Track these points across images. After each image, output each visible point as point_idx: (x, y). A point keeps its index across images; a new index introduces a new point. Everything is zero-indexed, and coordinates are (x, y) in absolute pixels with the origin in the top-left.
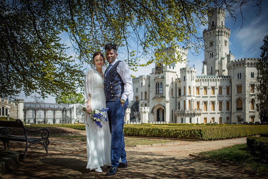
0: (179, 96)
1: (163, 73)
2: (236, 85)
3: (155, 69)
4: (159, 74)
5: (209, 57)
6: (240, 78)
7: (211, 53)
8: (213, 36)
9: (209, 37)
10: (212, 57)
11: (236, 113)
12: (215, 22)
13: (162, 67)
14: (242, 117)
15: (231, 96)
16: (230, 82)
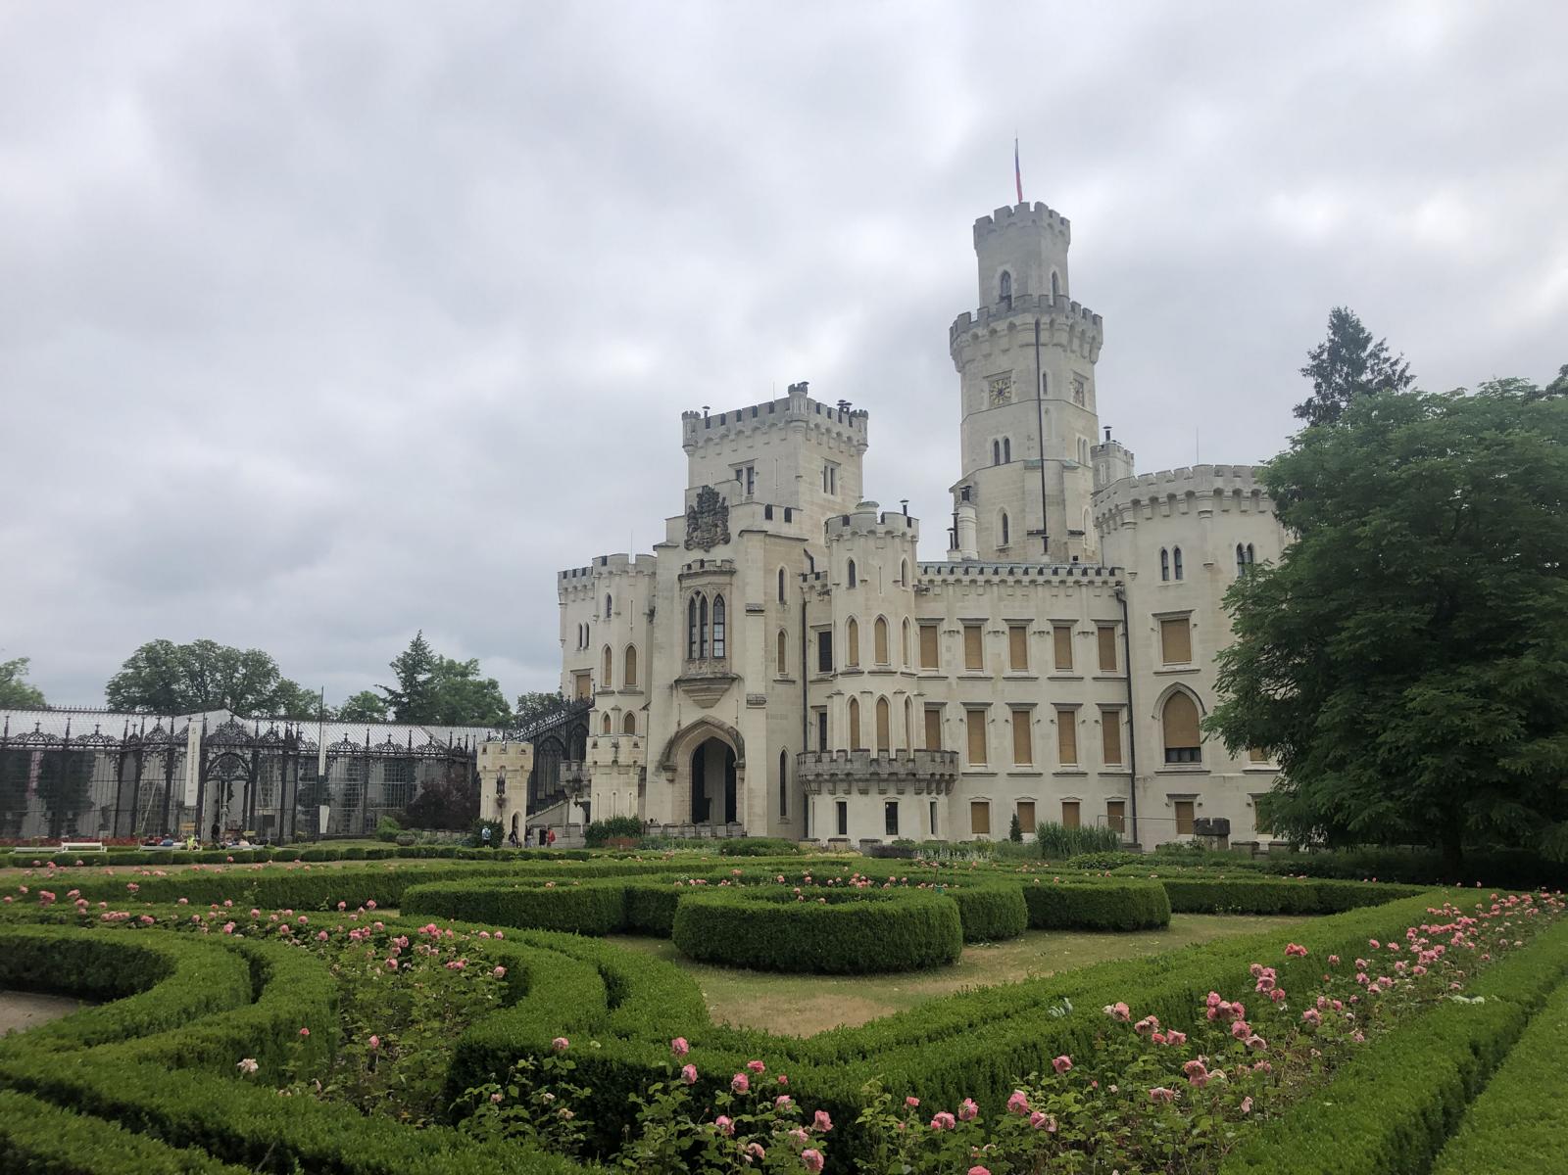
0: (824, 675)
1: (727, 541)
2: (1154, 615)
3: (682, 520)
4: (707, 551)
5: (990, 460)
6: (1178, 576)
7: (1000, 439)
8: (1005, 351)
9: (988, 356)
10: (1008, 461)
11: (1161, 778)
12: (1016, 280)
13: (726, 509)
14: (1200, 804)
15: (1128, 679)
16: (1120, 600)
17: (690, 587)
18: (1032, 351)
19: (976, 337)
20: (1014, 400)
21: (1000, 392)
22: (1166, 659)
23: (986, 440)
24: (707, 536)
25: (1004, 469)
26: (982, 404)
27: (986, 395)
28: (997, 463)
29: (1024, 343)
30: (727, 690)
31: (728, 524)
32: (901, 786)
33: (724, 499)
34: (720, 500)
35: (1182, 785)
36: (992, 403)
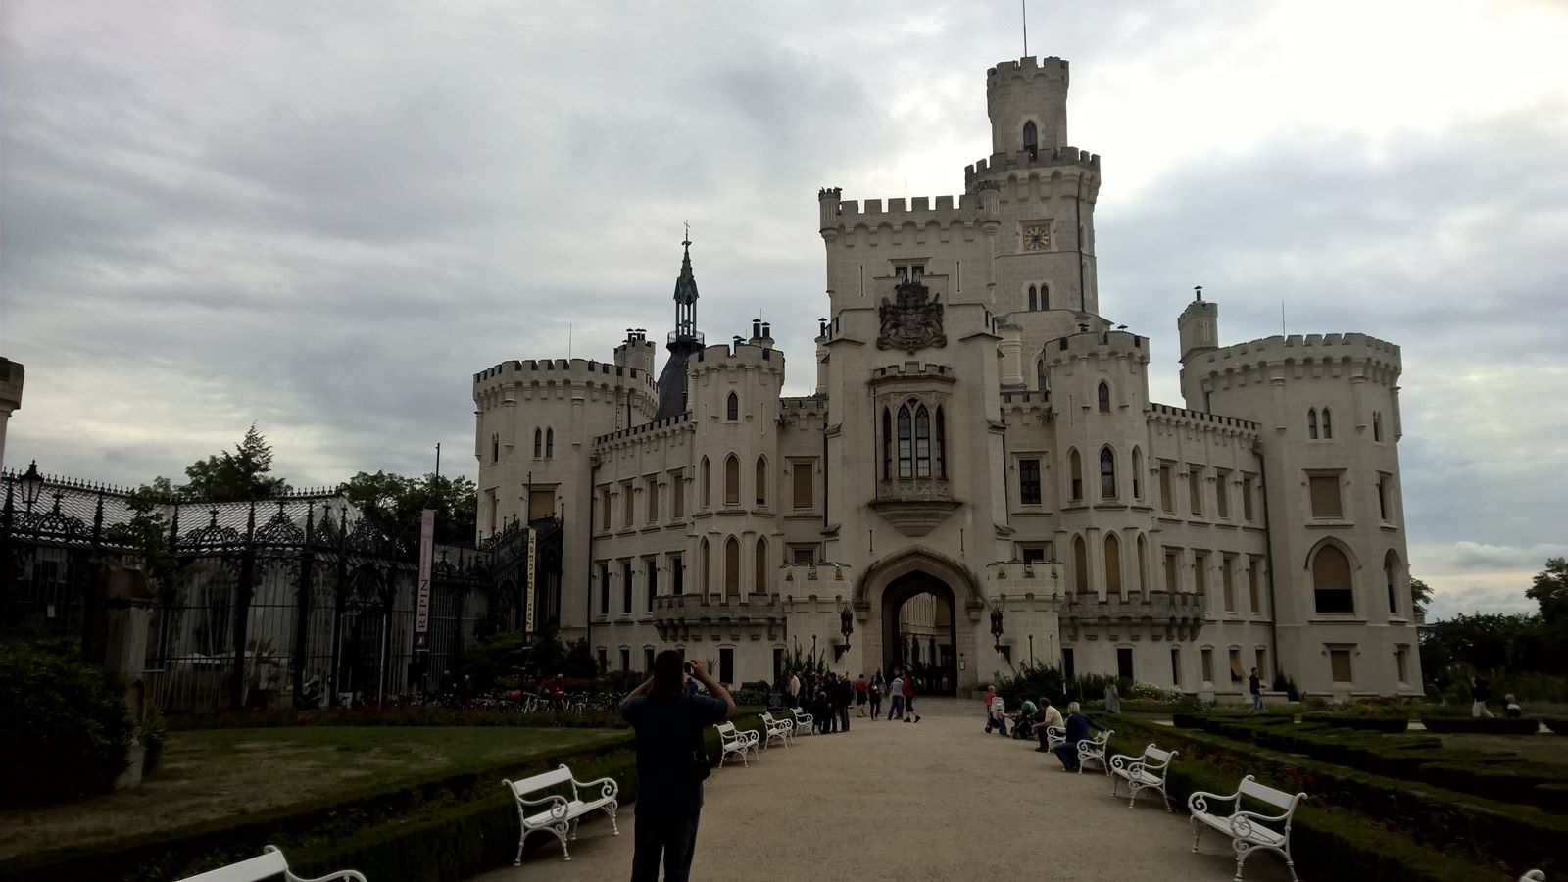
0: (1028, 508)
1: (942, 343)
2: (1306, 470)
3: (870, 313)
4: (911, 353)
5: (1026, 306)
6: (1329, 435)
7: (1038, 285)
8: (1044, 199)
9: (1023, 200)
10: (1045, 306)
11: (1315, 628)
12: (1043, 131)
13: (940, 306)
14: (1359, 653)
15: (1266, 532)
16: (1255, 453)
17: (900, 393)
18: (1073, 204)
19: (1013, 179)
20: (1054, 248)
21: (1036, 239)
22: (1315, 513)
23: (1022, 284)
24: (914, 335)
25: (1041, 316)
26: (1017, 247)
27: (1020, 239)
28: (1033, 307)
29: (1068, 194)
30: (947, 517)
31: (944, 324)
32: (1135, 631)
33: (938, 295)
34: (931, 299)
35: (1340, 635)
36: (1027, 248)
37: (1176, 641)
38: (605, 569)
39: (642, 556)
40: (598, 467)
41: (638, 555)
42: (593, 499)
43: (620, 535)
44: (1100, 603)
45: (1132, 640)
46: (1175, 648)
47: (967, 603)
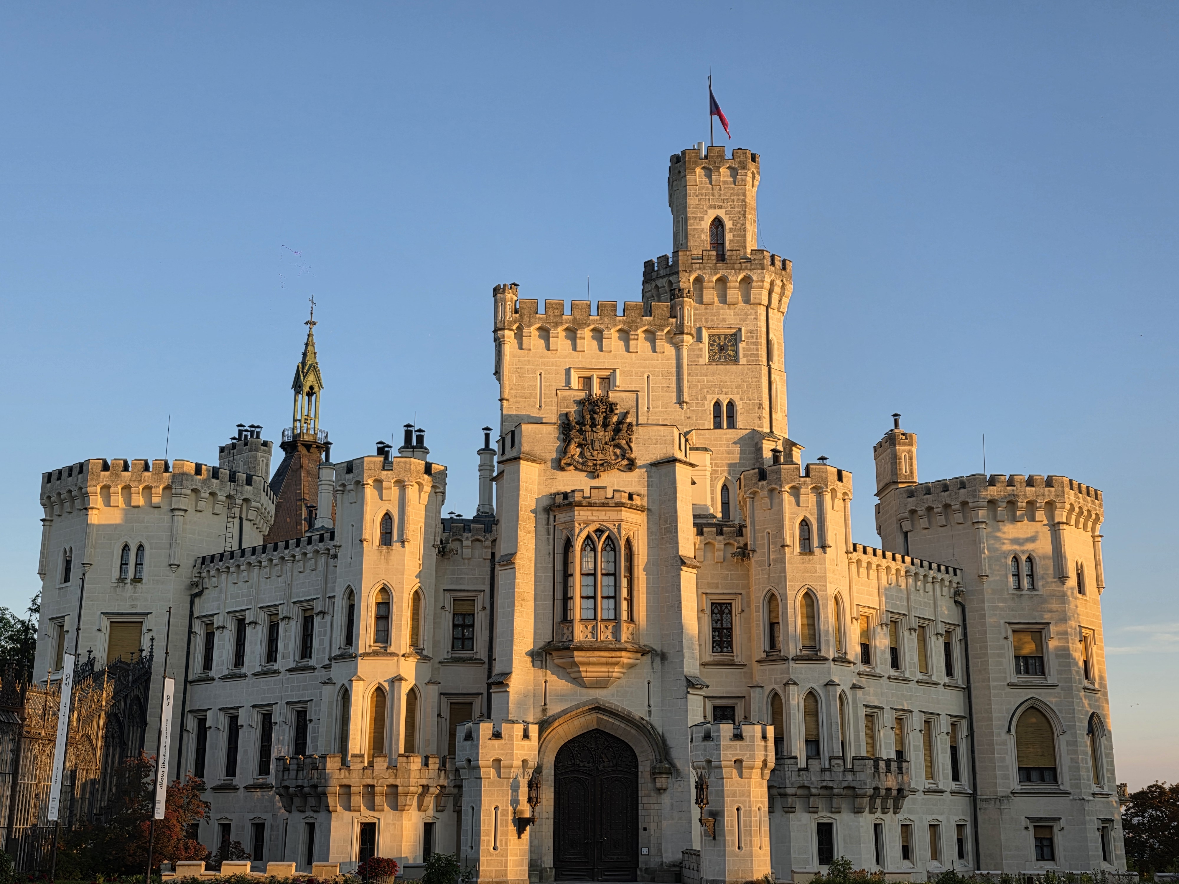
0: (719, 657)
2: (1008, 623)
3: (551, 428)
5: (710, 423)
6: (1033, 586)
7: (724, 400)
10: (732, 425)
11: (1017, 799)
12: (729, 230)
14: (1063, 828)
15: (968, 690)
16: (956, 602)
17: (585, 522)
20: (742, 360)
21: (722, 349)
22: (1018, 671)
23: (705, 398)
25: (726, 434)
26: (701, 356)
28: (718, 425)
29: (757, 300)
30: (632, 667)
32: (836, 801)
33: (627, 412)
35: (1040, 808)
36: (711, 358)
37: (879, 814)
38: (202, 722)
39: (254, 706)
40: (200, 594)
41: (248, 704)
42: (190, 632)
43: (224, 678)
44: (800, 770)
45: (832, 812)
46: (878, 822)
47: (653, 768)
